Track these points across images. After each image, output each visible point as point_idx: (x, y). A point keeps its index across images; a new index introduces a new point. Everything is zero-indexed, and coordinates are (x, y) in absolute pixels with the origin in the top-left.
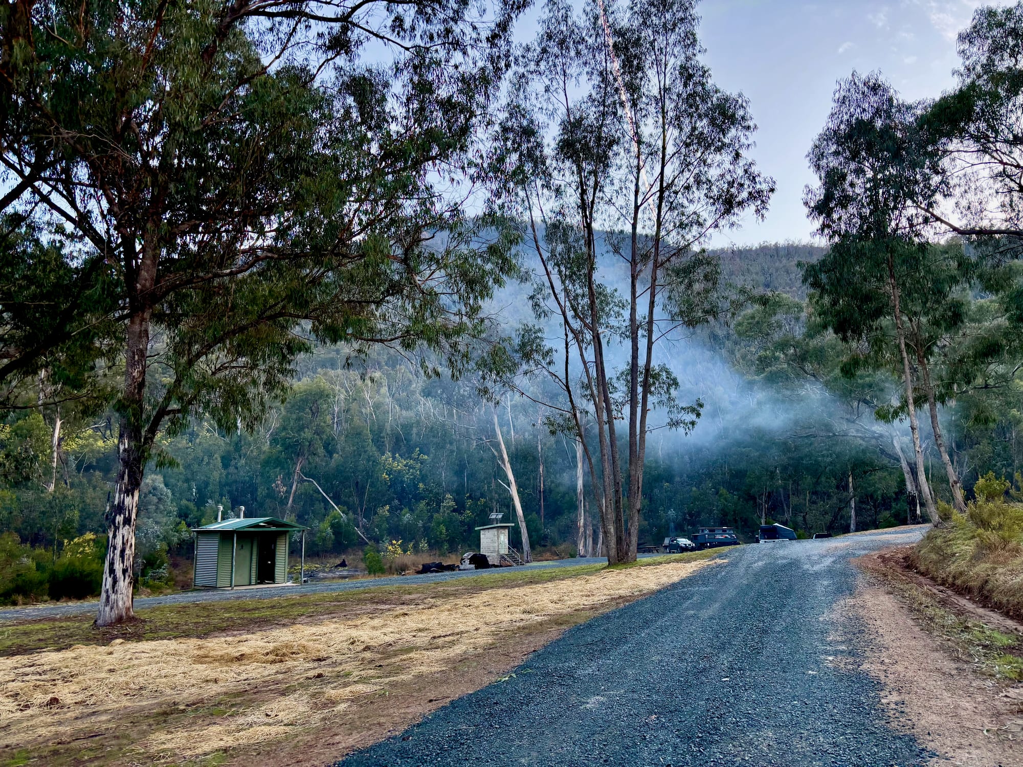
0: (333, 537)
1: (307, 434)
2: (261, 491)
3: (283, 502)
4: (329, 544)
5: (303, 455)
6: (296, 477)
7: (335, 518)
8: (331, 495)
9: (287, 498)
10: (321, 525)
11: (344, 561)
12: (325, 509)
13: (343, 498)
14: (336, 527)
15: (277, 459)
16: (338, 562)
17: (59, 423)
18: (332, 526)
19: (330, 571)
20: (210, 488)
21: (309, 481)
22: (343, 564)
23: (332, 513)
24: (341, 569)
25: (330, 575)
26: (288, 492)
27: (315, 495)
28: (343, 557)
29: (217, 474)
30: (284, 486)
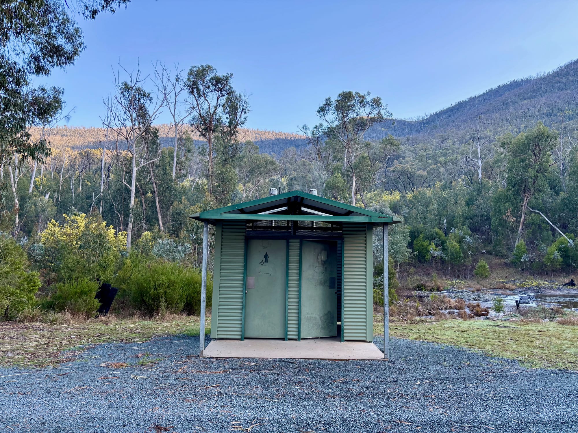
0: (561, 259)
1: (532, 172)
2: (494, 221)
3: (514, 230)
4: (558, 266)
5: (529, 191)
6: (523, 210)
7: (562, 243)
8: (559, 225)
9: (517, 227)
10: (549, 249)
11: (572, 281)
12: (553, 235)
13: (570, 227)
14: (564, 251)
15: (507, 196)
16: (567, 281)
17: (354, 180)
18: (560, 250)
19: (558, 289)
20: (456, 219)
21: (536, 213)
22: (572, 283)
23: (558, 239)
24: (569, 287)
25: (558, 293)
26: (518, 222)
27: (544, 225)
28: (572, 277)
29: (460, 210)
30: (514, 217)
